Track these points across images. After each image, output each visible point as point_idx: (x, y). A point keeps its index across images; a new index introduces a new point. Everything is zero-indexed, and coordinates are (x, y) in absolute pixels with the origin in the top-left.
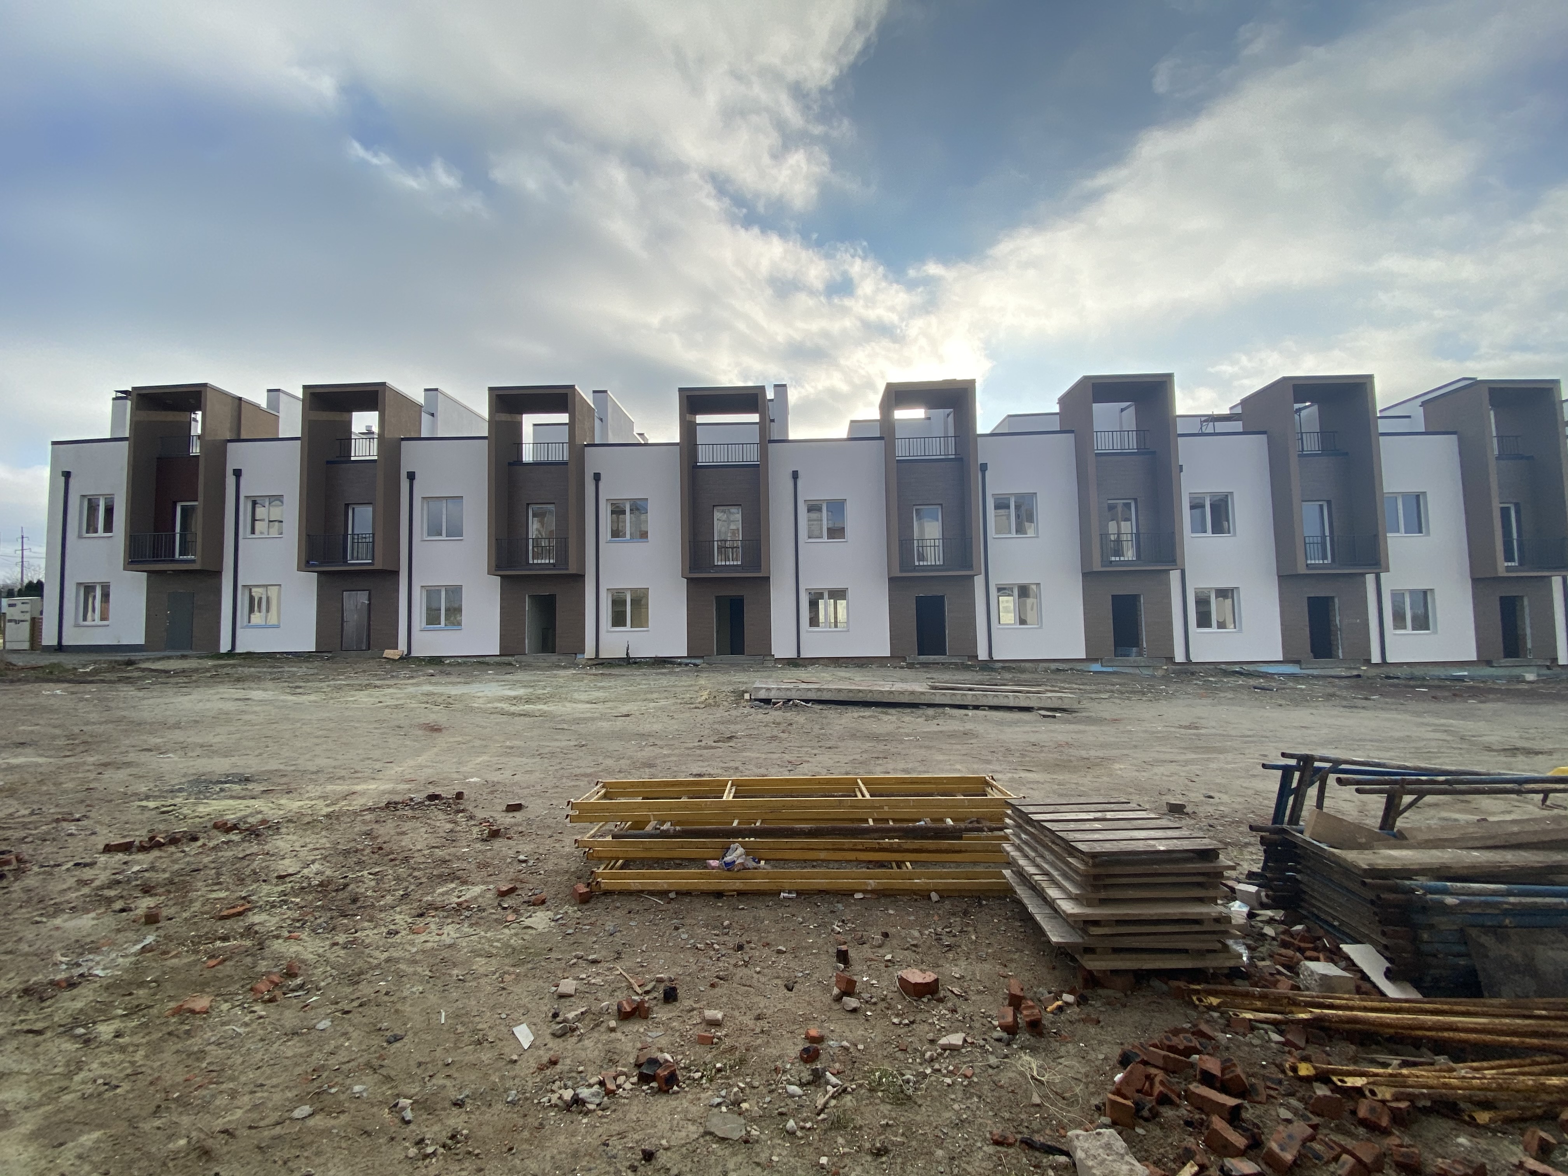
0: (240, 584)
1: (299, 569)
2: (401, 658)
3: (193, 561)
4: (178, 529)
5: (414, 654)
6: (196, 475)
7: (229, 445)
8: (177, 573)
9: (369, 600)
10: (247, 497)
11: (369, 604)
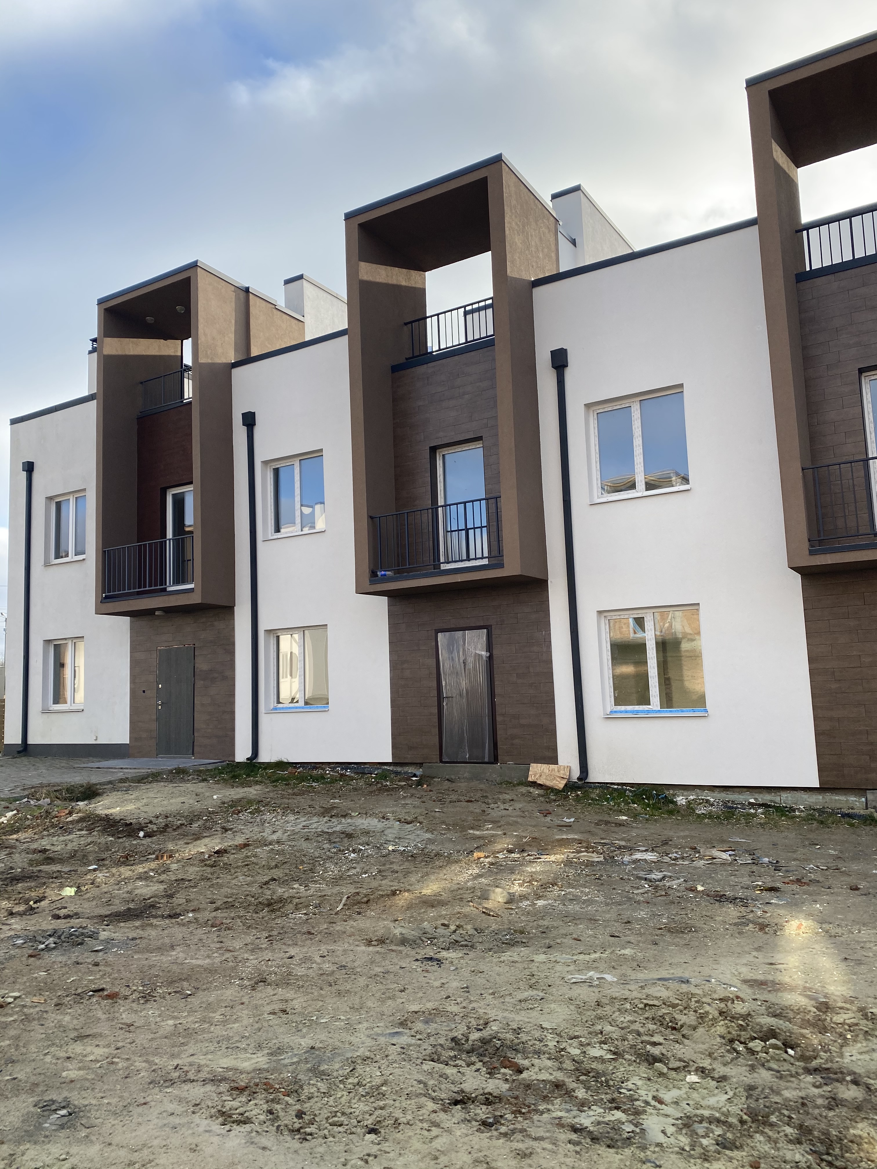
0: (262, 627)
1: (360, 590)
2: (570, 786)
3: (191, 590)
4: (170, 534)
5: (596, 776)
6: (189, 435)
7: (235, 372)
8: (169, 611)
9: (489, 647)
10: (265, 463)
11: (490, 658)
